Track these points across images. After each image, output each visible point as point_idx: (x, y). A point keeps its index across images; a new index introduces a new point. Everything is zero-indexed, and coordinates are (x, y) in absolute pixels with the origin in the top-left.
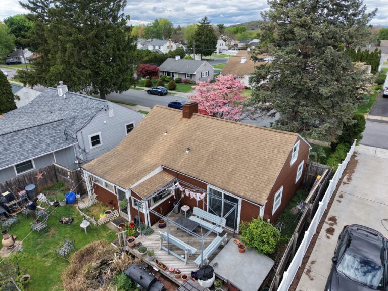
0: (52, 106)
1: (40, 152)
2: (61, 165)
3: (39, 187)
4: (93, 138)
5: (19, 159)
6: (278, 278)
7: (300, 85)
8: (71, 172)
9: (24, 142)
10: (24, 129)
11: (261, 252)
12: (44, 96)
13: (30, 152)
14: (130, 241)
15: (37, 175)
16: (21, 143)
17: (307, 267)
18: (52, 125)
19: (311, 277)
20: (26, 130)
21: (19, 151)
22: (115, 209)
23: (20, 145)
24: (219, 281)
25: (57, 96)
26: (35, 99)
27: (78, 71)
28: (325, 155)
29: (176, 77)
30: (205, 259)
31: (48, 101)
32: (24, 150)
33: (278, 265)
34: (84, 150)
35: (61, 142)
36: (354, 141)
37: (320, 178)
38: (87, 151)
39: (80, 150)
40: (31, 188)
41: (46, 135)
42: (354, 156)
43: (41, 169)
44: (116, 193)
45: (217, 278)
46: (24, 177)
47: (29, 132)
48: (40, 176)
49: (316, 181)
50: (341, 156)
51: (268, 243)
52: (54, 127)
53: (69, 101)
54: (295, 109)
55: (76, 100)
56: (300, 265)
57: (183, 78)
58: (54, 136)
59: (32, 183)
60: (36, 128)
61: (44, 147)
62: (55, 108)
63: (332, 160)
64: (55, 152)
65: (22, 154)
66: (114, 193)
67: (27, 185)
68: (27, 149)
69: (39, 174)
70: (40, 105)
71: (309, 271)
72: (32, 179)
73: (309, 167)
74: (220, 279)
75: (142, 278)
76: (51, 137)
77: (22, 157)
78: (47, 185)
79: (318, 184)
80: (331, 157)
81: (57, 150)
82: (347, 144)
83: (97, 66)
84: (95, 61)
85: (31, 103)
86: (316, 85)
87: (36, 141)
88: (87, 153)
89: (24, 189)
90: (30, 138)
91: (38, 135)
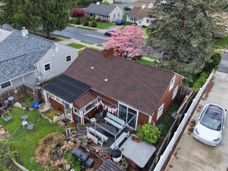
0: (19, 44)
1: (15, 76)
2: (28, 85)
3: (15, 98)
4: (46, 66)
5: (3, 80)
6: (157, 158)
7: (178, 37)
8: (35, 90)
9: (5, 70)
10: (4, 61)
11: (149, 143)
12: (13, 36)
13: (9, 76)
14: (73, 134)
15: (14, 90)
16: (3, 70)
17: (175, 151)
18: (21, 58)
19: (177, 157)
20: (5, 62)
21: (2, 76)
22: (63, 113)
23: (3, 71)
24: (124, 159)
25: (21, 36)
26: (7, 38)
27: (33, 17)
28: (192, 81)
29: (97, 17)
30: (117, 146)
31: (16, 40)
32: (5, 75)
33: (157, 151)
34: (41, 74)
35: (27, 69)
36: (212, 70)
37: (187, 97)
38: (42, 74)
39: (38, 74)
40: (11, 98)
41: (18, 65)
42: (212, 79)
43: (17, 87)
44: (63, 104)
45: (123, 157)
46: (7, 92)
47: (8, 63)
48: (16, 91)
49: (185, 99)
50: (203, 81)
51: (153, 138)
52: (22, 59)
53: (29, 40)
54: (175, 51)
55: (34, 40)
56: (171, 150)
57: (102, 18)
58: (22, 65)
59: (11, 96)
60: (11, 60)
61: (17, 72)
62: (21, 45)
63: (196, 84)
64: (23, 76)
65: (5, 78)
66: (62, 104)
67: (9, 97)
68: (7, 74)
69: (15, 90)
70: (11, 43)
71: (176, 154)
72: (11, 93)
73: (182, 89)
74: (125, 157)
75: (81, 156)
76: (21, 66)
77: (5, 80)
78: (20, 96)
79: (186, 101)
80: (196, 82)
81: (25, 74)
82: (208, 72)
83: (45, 13)
84: (44, 10)
85: (5, 41)
86: (188, 38)
87: (12, 69)
88: (42, 75)
89: (7, 99)
90: (9, 67)
91: (13, 65)
